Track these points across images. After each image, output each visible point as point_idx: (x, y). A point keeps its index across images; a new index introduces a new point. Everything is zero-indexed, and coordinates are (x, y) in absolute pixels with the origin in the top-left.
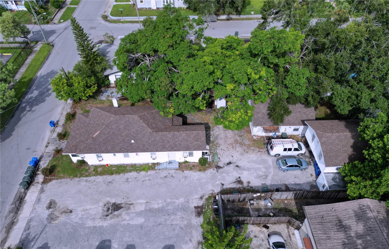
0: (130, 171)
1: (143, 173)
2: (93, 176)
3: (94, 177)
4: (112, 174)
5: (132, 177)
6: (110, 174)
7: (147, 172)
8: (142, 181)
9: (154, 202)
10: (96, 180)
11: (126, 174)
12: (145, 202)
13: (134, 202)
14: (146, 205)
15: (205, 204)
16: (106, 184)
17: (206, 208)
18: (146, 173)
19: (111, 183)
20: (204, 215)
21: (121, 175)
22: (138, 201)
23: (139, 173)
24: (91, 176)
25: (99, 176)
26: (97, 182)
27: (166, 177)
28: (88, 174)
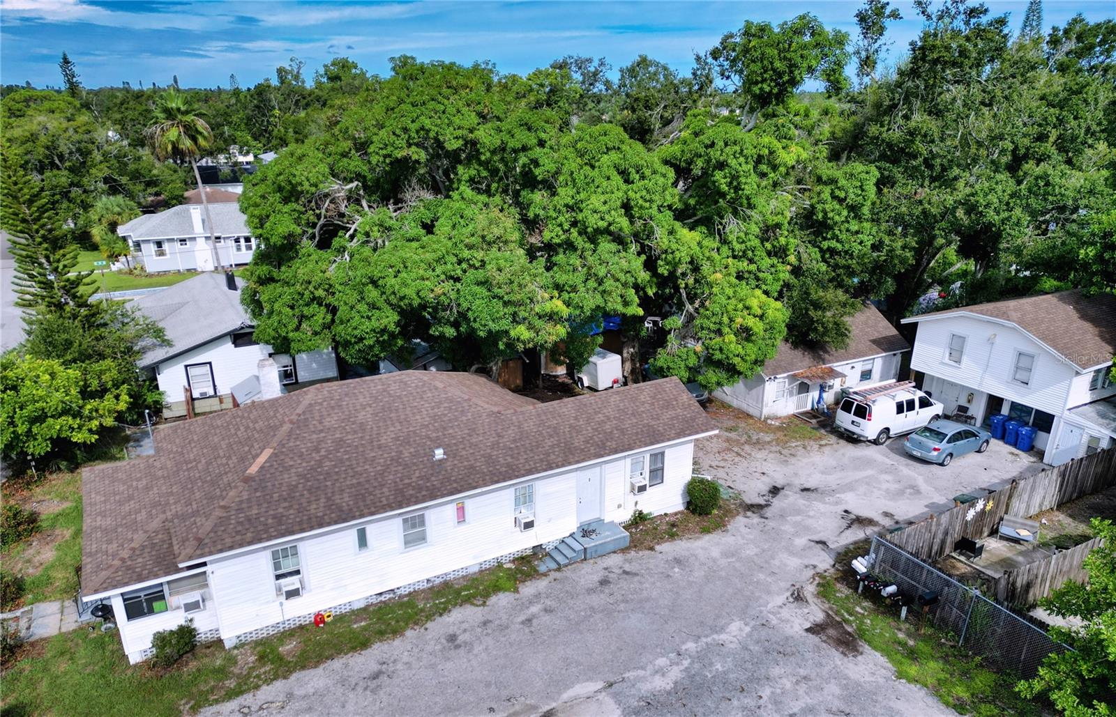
0: (443, 610)
1: (502, 600)
2: (268, 681)
3: (279, 685)
4: (364, 645)
5: (465, 626)
6: (354, 649)
7: (516, 591)
8: (523, 623)
9: (641, 673)
10: (299, 692)
11: (429, 625)
12: (600, 685)
13: (554, 705)
14: (616, 696)
15: (831, 608)
16: (360, 690)
17: (851, 618)
18: (517, 596)
19: (384, 678)
20: (870, 643)
21: (409, 633)
22: (565, 696)
23: (484, 604)
24: (257, 687)
25: (304, 673)
26: (305, 697)
27: (604, 582)
28: (239, 685)
